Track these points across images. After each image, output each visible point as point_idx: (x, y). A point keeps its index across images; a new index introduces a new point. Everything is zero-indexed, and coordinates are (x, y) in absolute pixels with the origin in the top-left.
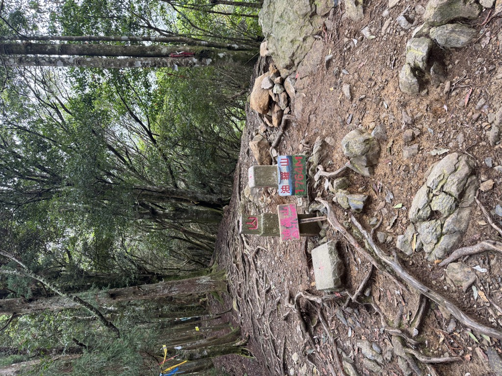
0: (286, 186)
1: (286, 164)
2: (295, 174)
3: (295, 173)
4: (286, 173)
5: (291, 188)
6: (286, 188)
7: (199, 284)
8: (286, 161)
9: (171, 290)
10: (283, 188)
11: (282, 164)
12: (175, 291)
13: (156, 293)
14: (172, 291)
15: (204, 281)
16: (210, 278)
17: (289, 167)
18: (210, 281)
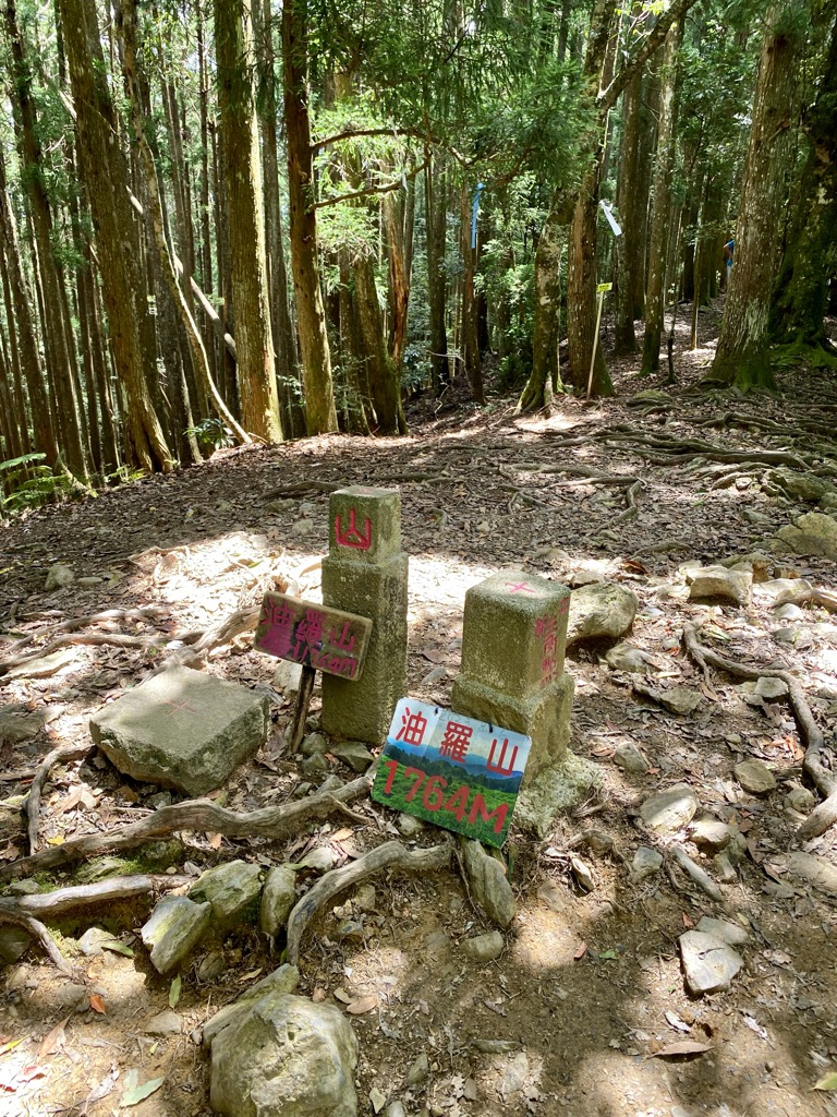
0: (422, 732)
1: (495, 760)
2: (450, 781)
3: (455, 783)
4: (462, 748)
5: (408, 748)
6: (415, 730)
7: (746, 305)
8: (506, 766)
9: (751, 222)
10: (418, 718)
11: (499, 747)
12: (746, 234)
13: (754, 179)
14: (747, 226)
15: (751, 321)
16: (756, 338)
17: (480, 767)
18: (746, 336)
